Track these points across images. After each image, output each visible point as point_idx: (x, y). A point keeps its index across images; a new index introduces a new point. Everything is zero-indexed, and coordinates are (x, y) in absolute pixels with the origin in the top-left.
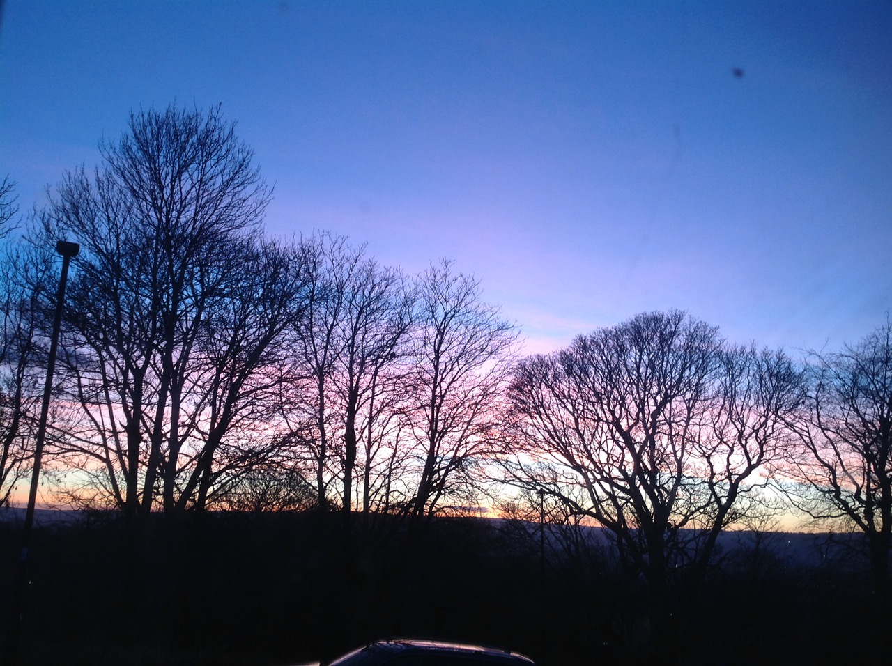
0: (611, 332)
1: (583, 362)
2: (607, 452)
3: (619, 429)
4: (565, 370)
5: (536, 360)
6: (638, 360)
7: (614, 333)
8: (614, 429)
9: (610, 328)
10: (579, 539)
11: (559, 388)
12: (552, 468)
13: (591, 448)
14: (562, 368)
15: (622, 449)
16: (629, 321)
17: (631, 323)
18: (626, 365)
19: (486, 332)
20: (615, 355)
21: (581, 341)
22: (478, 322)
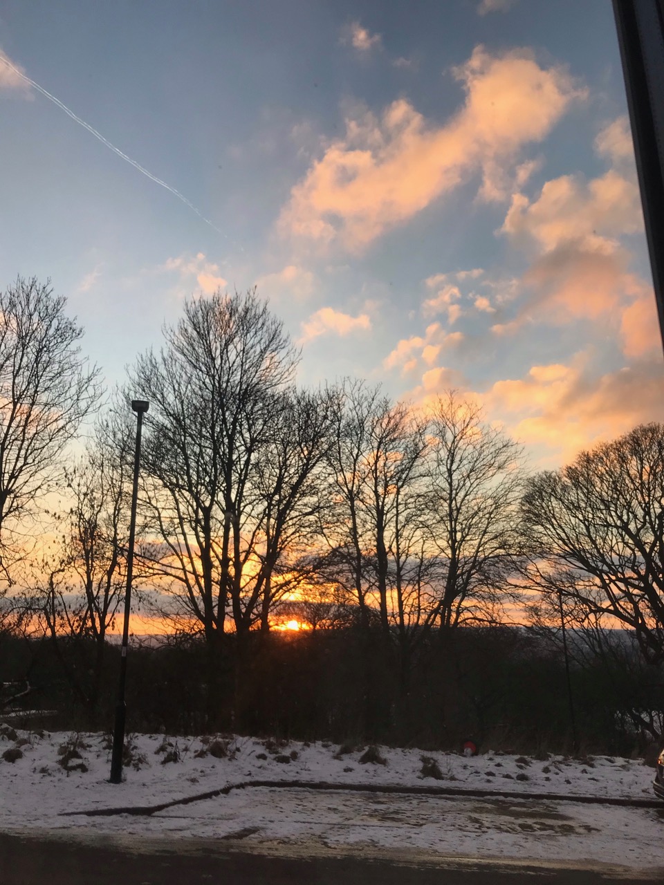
0: (612, 445)
1: (588, 475)
2: (619, 555)
3: (628, 532)
4: (573, 483)
5: (544, 476)
6: (639, 468)
7: (615, 446)
8: (624, 533)
9: (610, 442)
10: (602, 636)
11: (568, 500)
12: (569, 573)
13: (604, 551)
14: (569, 481)
15: (633, 550)
16: (628, 434)
17: (630, 436)
18: (629, 475)
19: (493, 450)
20: (618, 466)
21: (585, 455)
22: (485, 442)
